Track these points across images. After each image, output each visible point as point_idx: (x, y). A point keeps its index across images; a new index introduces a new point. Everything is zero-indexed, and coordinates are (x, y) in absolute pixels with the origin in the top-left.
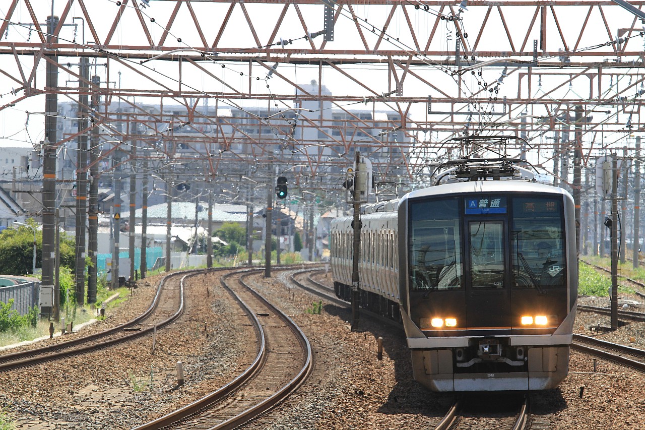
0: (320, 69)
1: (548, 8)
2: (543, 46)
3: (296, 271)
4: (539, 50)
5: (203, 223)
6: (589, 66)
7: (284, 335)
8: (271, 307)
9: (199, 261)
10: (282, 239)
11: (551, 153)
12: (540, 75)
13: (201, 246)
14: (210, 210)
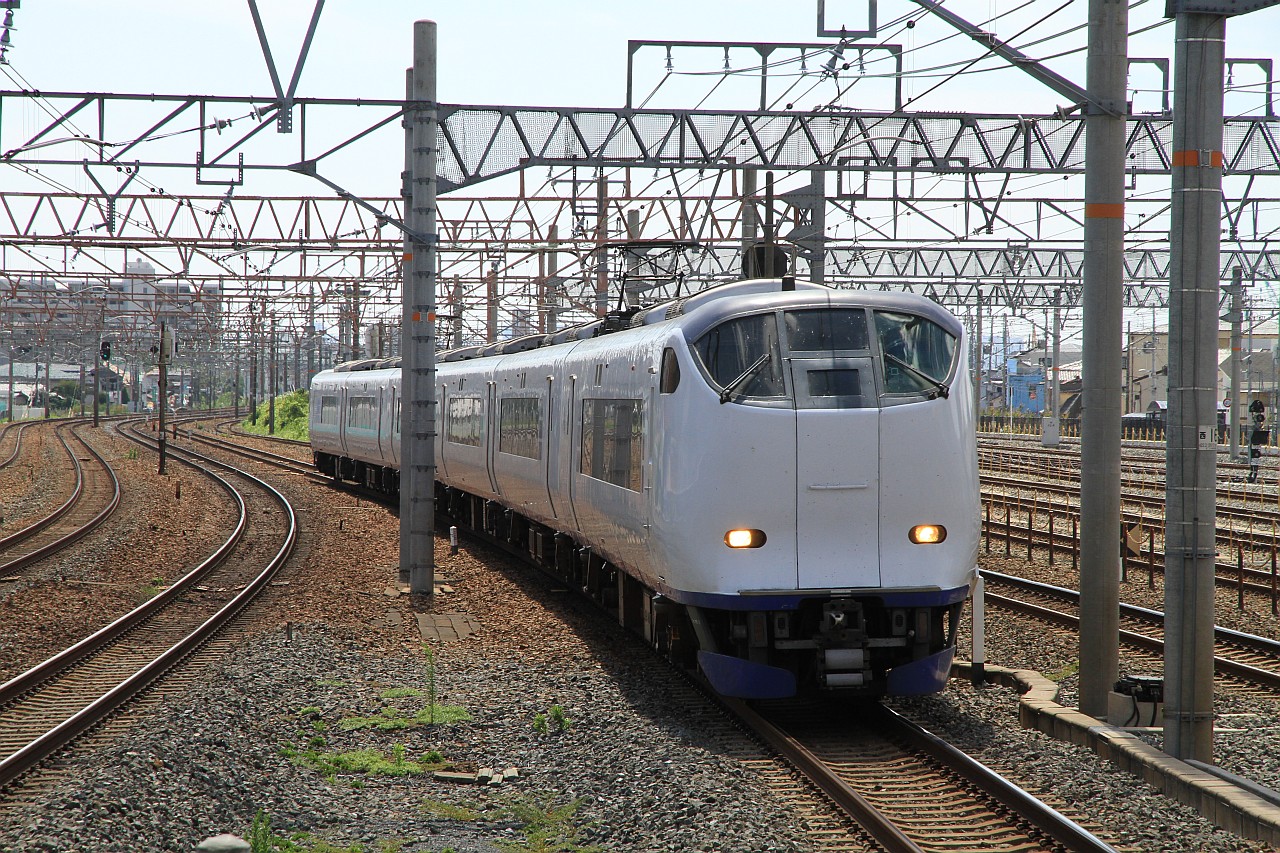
0: (126, 251)
1: (311, 202)
2: (307, 234)
3: (120, 422)
4: (304, 238)
5: (42, 381)
6: (355, 249)
7: (100, 478)
8: (94, 454)
9: (38, 413)
10: (111, 394)
11: (336, 321)
12: (319, 256)
13: (39, 400)
14: (47, 369)
